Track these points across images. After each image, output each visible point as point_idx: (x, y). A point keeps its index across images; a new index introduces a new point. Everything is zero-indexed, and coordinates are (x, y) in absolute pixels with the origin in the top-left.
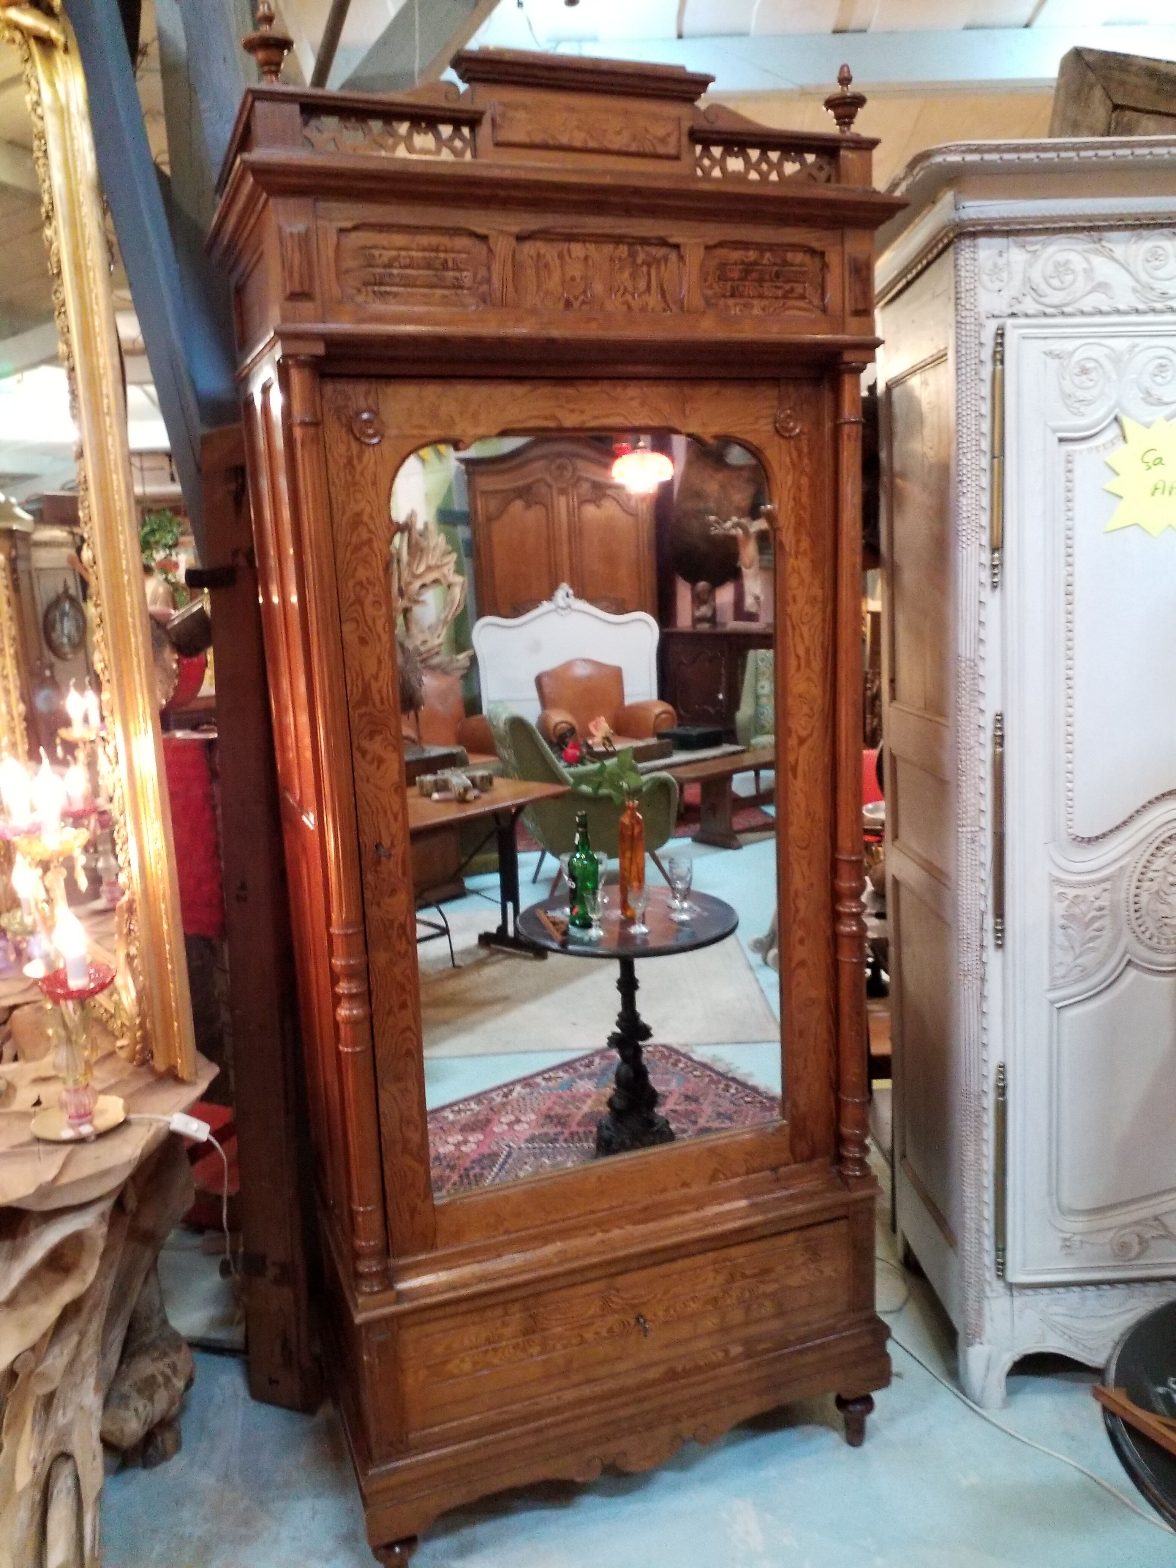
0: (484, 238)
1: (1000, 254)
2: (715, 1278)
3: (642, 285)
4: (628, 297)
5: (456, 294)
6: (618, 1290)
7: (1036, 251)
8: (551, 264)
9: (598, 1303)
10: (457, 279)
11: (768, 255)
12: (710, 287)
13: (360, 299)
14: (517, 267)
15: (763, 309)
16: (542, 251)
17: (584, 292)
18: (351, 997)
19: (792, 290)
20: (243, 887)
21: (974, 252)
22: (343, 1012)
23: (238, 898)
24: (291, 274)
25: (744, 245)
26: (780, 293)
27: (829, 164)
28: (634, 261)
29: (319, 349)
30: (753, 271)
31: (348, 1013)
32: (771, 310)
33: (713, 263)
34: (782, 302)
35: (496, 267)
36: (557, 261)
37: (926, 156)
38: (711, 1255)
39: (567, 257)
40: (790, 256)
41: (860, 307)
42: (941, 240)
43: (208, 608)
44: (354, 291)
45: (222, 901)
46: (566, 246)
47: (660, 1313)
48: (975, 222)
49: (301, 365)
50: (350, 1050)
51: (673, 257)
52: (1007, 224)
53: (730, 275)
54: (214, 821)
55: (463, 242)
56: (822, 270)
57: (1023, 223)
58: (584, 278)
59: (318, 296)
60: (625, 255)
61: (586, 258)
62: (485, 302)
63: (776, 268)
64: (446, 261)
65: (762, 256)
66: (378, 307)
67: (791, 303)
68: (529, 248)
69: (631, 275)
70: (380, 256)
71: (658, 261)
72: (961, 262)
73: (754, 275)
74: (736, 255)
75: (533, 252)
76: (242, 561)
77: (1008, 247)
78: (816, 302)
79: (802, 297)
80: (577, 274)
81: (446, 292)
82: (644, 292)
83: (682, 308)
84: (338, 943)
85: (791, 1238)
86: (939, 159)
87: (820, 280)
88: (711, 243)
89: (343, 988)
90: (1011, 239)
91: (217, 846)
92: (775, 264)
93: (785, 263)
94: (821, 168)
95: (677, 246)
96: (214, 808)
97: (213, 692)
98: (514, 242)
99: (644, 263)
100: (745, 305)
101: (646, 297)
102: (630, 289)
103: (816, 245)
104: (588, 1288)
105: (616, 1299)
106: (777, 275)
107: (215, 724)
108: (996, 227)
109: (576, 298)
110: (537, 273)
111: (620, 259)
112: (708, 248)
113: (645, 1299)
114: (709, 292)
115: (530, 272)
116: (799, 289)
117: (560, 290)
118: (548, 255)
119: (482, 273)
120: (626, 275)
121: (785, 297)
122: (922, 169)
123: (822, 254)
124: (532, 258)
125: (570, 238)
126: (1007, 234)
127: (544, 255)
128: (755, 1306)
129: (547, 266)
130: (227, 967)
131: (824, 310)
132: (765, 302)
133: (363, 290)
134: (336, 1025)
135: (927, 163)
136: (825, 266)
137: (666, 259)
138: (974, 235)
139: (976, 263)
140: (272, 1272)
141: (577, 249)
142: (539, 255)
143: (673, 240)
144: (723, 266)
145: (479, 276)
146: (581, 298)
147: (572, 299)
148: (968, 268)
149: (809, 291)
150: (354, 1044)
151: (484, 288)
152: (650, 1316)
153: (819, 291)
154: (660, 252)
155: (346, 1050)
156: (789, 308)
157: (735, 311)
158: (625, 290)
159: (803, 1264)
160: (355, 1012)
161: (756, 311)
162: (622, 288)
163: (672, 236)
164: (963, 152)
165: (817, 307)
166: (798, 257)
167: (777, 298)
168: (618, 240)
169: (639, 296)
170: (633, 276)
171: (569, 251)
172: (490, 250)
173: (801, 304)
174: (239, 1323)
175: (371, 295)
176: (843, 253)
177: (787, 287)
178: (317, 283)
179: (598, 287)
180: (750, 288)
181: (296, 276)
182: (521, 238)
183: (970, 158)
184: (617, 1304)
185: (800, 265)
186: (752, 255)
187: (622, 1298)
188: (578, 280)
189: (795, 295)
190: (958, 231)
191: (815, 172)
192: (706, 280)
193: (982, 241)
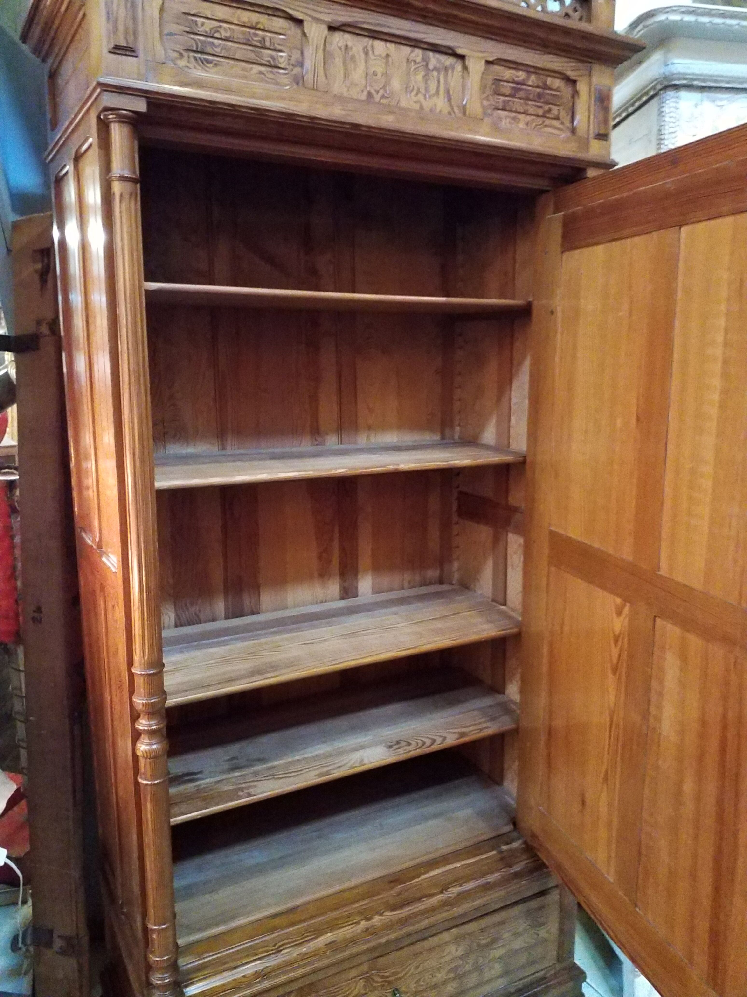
0: (299, 22)
1: (696, 105)
2: (457, 950)
3: (433, 86)
4: (421, 97)
5: (271, 72)
6: (379, 970)
7: (722, 106)
8: (357, 57)
9: (362, 983)
10: (272, 57)
11: (533, 77)
12: (487, 98)
13: (182, 63)
14: (327, 56)
15: (527, 124)
16: (350, 44)
17: (384, 87)
18: (151, 733)
19: (550, 110)
20: (39, 610)
21: (676, 102)
22: (143, 747)
23: (34, 619)
24: (115, 28)
25: (515, 65)
26: (540, 112)
27: (582, 6)
28: (427, 65)
29: (141, 106)
30: (520, 89)
31: (147, 748)
32: (534, 125)
33: (491, 78)
34: (540, 120)
35: (309, 52)
36: (363, 56)
37: (650, 14)
38: (454, 931)
39: (370, 52)
40: (549, 80)
41: (602, 132)
42: (646, 93)
43: (13, 373)
44: (176, 55)
45: (17, 615)
46: (370, 41)
47: (413, 986)
48: (682, 76)
49: (123, 120)
50: (149, 783)
51: (459, 67)
52: (704, 81)
53: (503, 90)
54: (12, 547)
55: (279, 23)
56: (573, 97)
57: (715, 81)
58: (385, 74)
59: (141, 53)
60: (419, 59)
61: (388, 56)
62: (298, 83)
63: (538, 90)
64: (264, 39)
65: (528, 78)
66: (199, 73)
67: (548, 122)
68: (339, 39)
69: (424, 77)
70: (203, 24)
71: (446, 69)
72: (666, 109)
73: (522, 94)
74: (508, 74)
75: (342, 44)
76: (45, 329)
77: (702, 100)
78: (568, 124)
79: (557, 118)
80: (380, 70)
81: (263, 69)
82: (434, 95)
83: (464, 113)
84: (139, 682)
85: (517, 910)
86: (662, 17)
87: (571, 104)
88: (491, 59)
89: (143, 724)
90: (705, 94)
91: (14, 568)
92: (538, 87)
93: (546, 87)
94: (575, 10)
95: (462, 57)
96: (12, 537)
97: (15, 443)
98: (326, 32)
99: (435, 69)
100: (514, 119)
101: (435, 99)
102: (423, 91)
103: (571, 74)
104: (353, 973)
105: (377, 979)
106: (539, 96)
107: (16, 469)
108: (696, 83)
109: (378, 92)
110: (344, 62)
111: (415, 61)
112: (488, 63)
113: (400, 975)
114: (486, 103)
115: (338, 61)
116: (555, 110)
117: (363, 82)
118: (354, 49)
119: (296, 55)
120: (420, 77)
121: (543, 116)
122: (645, 27)
123: (574, 82)
124: (340, 48)
125: (374, 35)
126: (702, 89)
127: (351, 48)
128: (487, 969)
129: (353, 58)
130: (22, 668)
131: (573, 131)
132: (529, 118)
133: (185, 54)
134: (136, 758)
135: (650, 21)
136: (575, 93)
137: (453, 68)
138: (677, 87)
139: (677, 111)
140: (58, 944)
141: (380, 46)
142: (346, 46)
143: (460, 51)
144: (497, 81)
145: (293, 59)
146: (381, 92)
147: (373, 92)
148: (671, 114)
149: (563, 114)
150: (153, 777)
151: (297, 70)
152: (403, 989)
153: (570, 115)
154: (449, 61)
155: (145, 782)
156: (546, 126)
157: (505, 124)
158: (418, 91)
159: (525, 930)
160: (154, 747)
161: (521, 125)
162: (416, 88)
163: (459, 47)
164: (683, 13)
165: (568, 128)
166: (557, 83)
167: (538, 116)
168: (415, 43)
169: (430, 97)
170: (426, 78)
171: (372, 47)
172: (304, 34)
173: (556, 123)
174: (26, 973)
175: (192, 60)
176: (590, 85)
177: (547, 107)
178: (141, 39)
179: (396, 84)
180: (517, 103)
181: (121, 28)
182: (332, 28)
183: (688, 18)
184: (377, 982)
185: (557, 90)
186: (521, 75)
187: (383, 977)
188: (379, 75)
189: (552, 116)
190: (666, 83)
191: (571, 13)
192: (484, 92)
193: (683, 94)
